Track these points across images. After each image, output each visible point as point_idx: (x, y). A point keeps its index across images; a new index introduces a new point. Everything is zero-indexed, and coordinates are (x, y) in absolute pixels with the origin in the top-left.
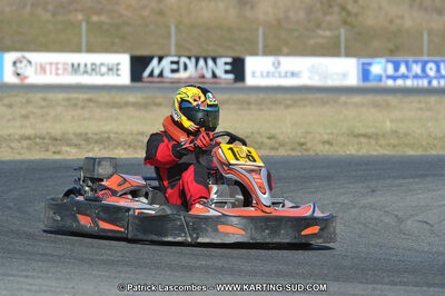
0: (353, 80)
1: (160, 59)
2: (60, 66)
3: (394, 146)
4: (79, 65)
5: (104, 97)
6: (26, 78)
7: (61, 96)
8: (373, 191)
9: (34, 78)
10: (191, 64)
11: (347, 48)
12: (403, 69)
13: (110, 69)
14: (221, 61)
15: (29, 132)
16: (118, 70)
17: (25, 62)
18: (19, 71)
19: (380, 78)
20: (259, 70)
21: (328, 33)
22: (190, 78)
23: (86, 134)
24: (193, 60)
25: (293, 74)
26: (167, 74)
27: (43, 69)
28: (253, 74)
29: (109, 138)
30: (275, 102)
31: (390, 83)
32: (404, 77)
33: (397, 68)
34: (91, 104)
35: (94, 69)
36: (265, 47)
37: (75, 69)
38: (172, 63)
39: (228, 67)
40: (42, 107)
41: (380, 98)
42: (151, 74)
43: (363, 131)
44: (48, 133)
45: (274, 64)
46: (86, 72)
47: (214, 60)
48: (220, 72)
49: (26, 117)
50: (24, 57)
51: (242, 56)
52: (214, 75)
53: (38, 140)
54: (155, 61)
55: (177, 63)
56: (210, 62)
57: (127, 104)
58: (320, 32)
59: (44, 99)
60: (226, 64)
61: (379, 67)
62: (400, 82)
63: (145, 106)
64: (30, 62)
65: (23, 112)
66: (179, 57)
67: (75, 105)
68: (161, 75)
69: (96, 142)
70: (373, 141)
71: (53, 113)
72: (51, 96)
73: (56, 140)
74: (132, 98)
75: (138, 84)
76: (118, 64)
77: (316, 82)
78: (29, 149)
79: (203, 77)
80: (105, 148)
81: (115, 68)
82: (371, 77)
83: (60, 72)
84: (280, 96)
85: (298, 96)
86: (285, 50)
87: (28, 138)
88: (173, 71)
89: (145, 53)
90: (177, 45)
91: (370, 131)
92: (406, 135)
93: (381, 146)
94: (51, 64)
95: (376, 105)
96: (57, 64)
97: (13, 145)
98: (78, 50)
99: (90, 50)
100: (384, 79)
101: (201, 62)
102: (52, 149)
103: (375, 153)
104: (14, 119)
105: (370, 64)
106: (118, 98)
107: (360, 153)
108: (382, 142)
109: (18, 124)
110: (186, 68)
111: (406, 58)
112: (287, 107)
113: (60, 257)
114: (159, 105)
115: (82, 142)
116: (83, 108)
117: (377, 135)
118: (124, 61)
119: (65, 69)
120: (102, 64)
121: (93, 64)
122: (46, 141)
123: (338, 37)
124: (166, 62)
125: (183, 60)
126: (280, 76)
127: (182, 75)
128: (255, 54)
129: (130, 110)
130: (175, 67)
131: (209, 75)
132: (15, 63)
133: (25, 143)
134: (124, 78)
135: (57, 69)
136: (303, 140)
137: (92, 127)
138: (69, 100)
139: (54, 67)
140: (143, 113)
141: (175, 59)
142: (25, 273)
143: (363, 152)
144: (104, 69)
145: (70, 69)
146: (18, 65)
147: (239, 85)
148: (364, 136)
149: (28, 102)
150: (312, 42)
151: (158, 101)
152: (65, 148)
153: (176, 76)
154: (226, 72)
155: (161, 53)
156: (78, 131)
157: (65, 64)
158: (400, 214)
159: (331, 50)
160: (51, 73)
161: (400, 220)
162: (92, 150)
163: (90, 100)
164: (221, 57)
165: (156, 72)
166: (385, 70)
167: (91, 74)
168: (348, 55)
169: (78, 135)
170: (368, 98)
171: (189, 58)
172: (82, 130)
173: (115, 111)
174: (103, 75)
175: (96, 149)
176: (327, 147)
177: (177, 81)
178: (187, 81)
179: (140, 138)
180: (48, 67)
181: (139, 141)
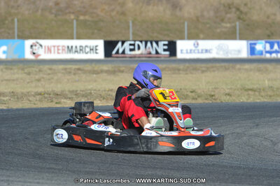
0: (244, 54)
1: (123, 43)
2: (60, 48)
3: (270, 96)
4: (72, 47)
5: (88, 67)
6: (39, 56)
7: (61, 67)
8: (257, 125)
9: (44, 56)
10: (142, 46)
11: (240, 34)
13: (91, 50)
14: (161, 43)
15: (41, 90)
16: (96, 50)
17: (38, 45)
18: (34, 51)
19: (261, 53)
20: (185, 48)
21: (228, 25)
22: (142, 54)
23: (76, 91)
24: (144, 43)
25: (207, 51)
26: (127, 52)
27: (49, 50)
28: (182, 51)
29: (91, 93)
30: (195, 69)
34: (80, 72)
35: (82, 49)
36: (189, 34)
37: (70, 49)
38: (131, 45)
39: (166, 47)
40: (49, 74)
41: (261, 66)
42: (117, 52)
43: (251, 87)
44: (52, 91)
45: (194, 44)
46: (76, 51)
47: (157, 43)
48: (160, 51)
49: (39, 80)
50: (37, 43)
51: (174, 40)
52: (157, 52)
53: (46, 95)
54: (120, 44)
55: (134, 45)
56: (154, 44)
57: (102, 71)
58: (224, 25)
59: (50, 69)
60: (164, 45)
61: (261, 46)
63: (113, 72)
64: (41, 46)
65: (37, 77)
66: (135, 41)
67: (70, 73)
68: (123, 52)
70: (257, 93)
71: (56, 78)
72: (54, 67)
73: (58, 95)
74: (105, 67)
75: (109, 59)
76: (96, 46)
77: (221, 56)
78: (40, 101)
79: (150, 53)
80: (88, 99)
81: (94, 48)
83: (60, 51)
84: (198, 65)
85: (210, 65)
86: (202, 36)
87: (40, 94)
88: (131, 50)
89: (113, 39)
90: (133, 34)
91: (255, 87)
92: (278, 89)
93: (262, 96)
94: (54, 46)
95: (259, 70)
96: (58, 46)
97: (31, 99)
98: (72, 38)
99: (79, 38)
100: (264, 53)
101: (149, 44)
102: (55, 100)
103: (258, 101)
104: (32, 82)
105: (255, 44)
106: (97, 67)
107: (249, 101)
108: (263, 94)
109: (34, 85)
110: (139, 48)
111: (277, 40)
112: (203, 72)
113: (59, 170)
114: (122, 72)
115: (74, 96)
116: (75, 74)
117: (260, 89)
118: (100, 44)
119: (63, 50)
120: (86, 46)
121: (80, 46)
122: (51, 96)
123: (235, 27)
124: (127, 44)
125: (137, 43)
126: (199, 52)
127: (137, 52)
128: (182, 38)
129: (104, 75)
131: (154, 52)
132: (32, 46)
133: (38, 97)
134: (101, 55)
135: (58, 50)
136: (213, 93)
137: (80, 87)
138: (66, 69)
139: (56, 49)
140: (112, 77)
141: (132, 42)
142: (37, 181)
143: (251, 100)
144: (88, 50)
145: (66, 49)
146: (34, 47)
147: (173, 58)
148: (252, 90)
149: (40, 71)
150: (218, 30)
151: (122, 69)
152: (63, 100)
153: (133, 53)
154: (165, 50)
155: (123, 39)
156: (72, 89)
157: (63, 46)
158: (274, 139)
159: (231, 35)
160: (54, 52)
161: (274, 144)
163: (79, 69)
164: (161, 41)
165: (121, 51)
166: (265, 48)
167: (79, 53)
168: (241, 39)
169: (72, 92)
170: (254, 66)
171: (141, 42)
172: (74, 88)
173: (95, 76)
174: (87, 53)
175: (83, 100)
176: (228, 97)
177: (134, 56)
178: (140, 56)
179: (110, 93)
180: (52, 49)
181: (109, 95)
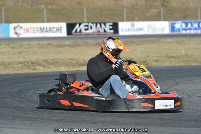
0: (167, 31)
1: (80, 24)
2: (35, 29)
3: (186, 62)
4: (43, 28)
5: (55, 43)
6: (20, 35)
7: (36, 43)
8: (177, 83)
9: (23, 35)
10: (94, 26)
11: (164, 17)
12: (190, 26)
13: (57, 30)
14: (107, 24)
15: (21, 60)
16: (61, 30)
17: (19, 27)
18: (17, 32)
19: (179, 30)
20: (125, 28)
21: (155, 10)
22: (94, 32)
24: (95, 24)
25: (140, 29)
26: (83, 31)
27: (27, 30)
28: (122, 30)
29: (58, 62)
30: (132, 43)
31: (184, 32)
32: (190, 29)
33: (187, 25)
34: (49, 46)
35: (50, 30)
36: (127, 17)
37: (42, 30)
38: (86, 26)
39: (111, 27)
40: (27, 48)
41: (180, 39)
42: (76, 31)
43: (172, 55)
44: (30, 61)
45: (131, 25)
46: (46, 31)
47: (104, 24)
48: (107, 29)
49: (20, 53)
50: (18, 25)
51: (117, 22)
52: (105, 31)
53: (25, 64)
54: (78, 25)
55: (88, 26)
56: (103, 25)
57: (65, 46)
58: (152, 10)
59: (28, 45)
60: (110, 25)
61: (178, 25)
62: (188, 32)
63: (74, 46)
64: (21, 27)
65: (19, 51)
66: (88, 23)
67: (42, 47)
68: (80, 31)
69: (52, 64)
70: (177, 60)
71: (32, 51)
72: (31, 43)
73: (34, 63)
74: (68, 43)
75: (71, 36)
76: (61, 27)
77: (150, 32)
78: (22, 68)
79: (100, 32)
80: (56, 66)
81: (60, 29)
82: (175, 30)
83: (35, 31)
84: (134, 40)
85: (143, 39)
86: (136, 18)
87: (21, 63)
88: (86, 30)
89: (73, 21)
91: (175, 55)
92: (192, 56)
93: (180, 62)
94: (31, 28)
95: (178, 43)
96: (34, 28)
97: (14, 66)
98: (43, 21)
99: (48, 21)
100: (181, 30)
101: (99, 25)
102: (32, 68)
103: (178, 65)
104: (15, 54)
105: (175, 24)
106: (62, 43)
107: (171, 66)
108: (181, 60)
109: (16, 56)
110: (92, 28)
111: (191, 21)
112: (138, 44)
113: (36, 118)
114: (80, 45)
115: (45, 64)
116: (46, 48)
117: (179, 57)
118: (64, 26)
119: (37, 30)
120: (54, 27)
121: (50, 28)
122: (29, 64)
123: (160, 12)
124: (83, 26)
125: (90, 24)
126: (134, 30)
127: (90, 31)
128: (122, 20)
129: (67, 48)
130: (86, 27)
131: (102, 31)
132: (14, 28)
133: (20, 65)
134: (64, 33)
135: (34, 30)
136: (145, 60)
137: (50, 57)
138: (39, 44)
139: (32, 30)
140: (73, 49)
141: (87, 24)
142: (20, 127)
143: (173, 65)
144: (55, 30)
145: (39, 30)
146: (16, 29)
147: (116, 35)
148: (173, 57)
149: (21, 46)
150: (148, 14)
151: (79, 43)
152: (38, 67)
153: (87, 32)
154: (110, 29)
155: (80, 22)
156: (44, 59)
157: (37, 28)
158: (190, 93)
159: (157, 18)
160: (31, 32)
161: (190, 96)
162: (50, 68)
163: (49, 44)
164: (108, 22)
165: (78, 30)
166: (182, 26)
167: (49, 32)
168: (164, 20)
169: (44, 61)
170: (174, 39)
171: (93, 23)
172: (46, 59)
173: (60, 49)
174: (54, 32)
175: (52, 67)
176: (156, 63)
177: (88, 34)
178: (92, 34)
179: (71, 61)
180: (29, 30)
181: (71, 63)
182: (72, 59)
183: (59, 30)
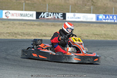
0: (94, 20)
1: (44, 13)
2: (18, 14)
3: (105, 38)
5: (29, 23)
7: (18, 22)
9: (11, 17)
10: (52, 15)
11: (93, 11)
13: (30, 15)
15: (9, 31)
16: (33, 16)
17: (8, 13)
19: (101, 20)
20: (70, 16)
21: (88, 7)
22: (51, 18)
23: (24, 32)
24: (52, 13)
25: (79, 18)
26: (46, 17)
27: (13, 15)
28: (68, 17)
29: (30, 33)
31: (104, 21)
32: (108, 19)
33: (106, 17)
34: (25, 24)
35: (26, 15)
36: (71, 10)
37: (21, 15)
40: (12, 25)
42: (41, 17)
43: (96, 33)
44: (14, 32)
46: (24, 16)
47: (58, 14)
48: (59, 17)
49: (8, 27)
50: (8, 12)
51: (65, 13)
53: (11, 34)
54: (42, 14)
55: (48, 14)
56: (57, 14)
57: (35, 25)
58: (86, 7)
59: (13, 23)
60: (61, 15)
61: (101, 17)
62: (106, 21)
63: (39, 25)
64: (9, 13)
66: (49, 12)
67: (21, 25)
68: (44, 17)
69: (26, 34)
71: (15, 27)
72: (15, 22)
73: (16, 34)
74: (36, 23)
75: (38, 20)
77: (84, 20)
78: (8, 36)
79: (55, 18)
80: (28, 36)
82: (99, 19)
85: (80, 24)
86: (77, 11)
88: (47, 16)
89: (40, 11)
90: (48, 9)
91: (98, 33)
92: (108, 35)
93: (101, 38)
94: (15, 14)
95: (100, 27)
97: (4, 35)
98: (22, 10)
99: (25, 10)
101: (55, 14)
102: (15, 36)
105: (99, 16)
106: (33, 23)
107: (96, 39)
109: (6, 29)
110: (50, 15)
111: (108, 14)
112: (77, 26)
113: (16, 65)
114: (43, 25)
115: (22, 35)
116: (23, 25)
117: (100, 35)
118: (34, 13)
119: (19, 15)
120: (28, 14)
122: (13, 34)
123: (91, 9)
124: (45, 14)
125: (50, 13)
126: (75, 18)
127: (49, 17)
128: (69, 12)
129: (35, 26)
131: (56, 17)
133: (8, 34)
134: (34, 18)
135: (17, 15)
136: (80, 36)
137: (25, 31)
140: (39, 27)
142: (6, 69)
144: (29, 15)
146: (7, 14)
147: (64, 20)
148: (97, 35)
149: (9, 23)
150: (84, 9)
152: (18, 36)
153: (48, 17)
154: (61, 17)
155: (44, 11)
157: (19, 14)
159: (89, 12)
161: (105, 57)
162: (25, 37)
163: (25, 23)
164: (60, 13)
166: (103, 18)
167: (26, 17)
168: (93, 13)
169: (22, 33)
170: (98, 25)
171: (51, 13)
173: (32, 26)
174: (29, 17)
175: (26, 36)
176: (87, 37)
177: (48, 19)
179: (38, 34)
180: (14, 15)
181: (37, 35)
182: (38, 33)
183: (32, 15)
